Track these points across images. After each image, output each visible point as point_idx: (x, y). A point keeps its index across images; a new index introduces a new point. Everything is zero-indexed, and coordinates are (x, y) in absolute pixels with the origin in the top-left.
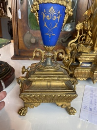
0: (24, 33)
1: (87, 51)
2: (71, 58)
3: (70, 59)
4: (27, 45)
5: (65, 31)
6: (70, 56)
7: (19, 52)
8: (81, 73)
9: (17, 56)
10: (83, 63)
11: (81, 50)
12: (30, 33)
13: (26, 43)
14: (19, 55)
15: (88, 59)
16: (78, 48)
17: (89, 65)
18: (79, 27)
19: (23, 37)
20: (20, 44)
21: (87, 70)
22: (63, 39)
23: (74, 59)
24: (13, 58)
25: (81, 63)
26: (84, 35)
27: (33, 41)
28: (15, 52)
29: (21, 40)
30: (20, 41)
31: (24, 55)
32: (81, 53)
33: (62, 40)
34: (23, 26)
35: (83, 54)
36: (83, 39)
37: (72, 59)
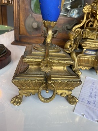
0: (26, 16)
1: (92, 37)
2: (74, 44)
3: (72, 45)
4: (29, 30)
5: (71, 17)
6: (73, 42)
7: (20, 37)
8: (84, 61)
9: (18, 42)
10: (87, 50)
11: (86, 36)
12: (32, 17)
13: (27, 28)
14: (20, 41)
15: (93, 46)
16: (83, 33)
17: (93, 53)
18: (86, 9)
19: (25, 21)
20: (21, 29)
21: (91, 58)
22: (68, 25)
23: (77, 45)
24: (13, 43)
25: (84, 50)
26: (92, 19)
27: (35, 25)
28: (15, 37)
29: (22, 23)
30: (21, 25)
31: (25, 40)
32: (86, 39)
33: (67, 27)
34: (26, 9)
35: (88, 40)
36: (89, 24)
37: (75, 46)
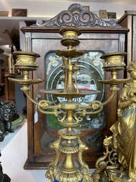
0: (41, 134)
11: (112, 179)
12: (48, 133)
13: (42, 146)
14: (34, 162)
16: (108, 176)
18: (107, 142)
19: (40, 139)
20: (35, 148)
26: (115, 150)
29: (37, 142)
